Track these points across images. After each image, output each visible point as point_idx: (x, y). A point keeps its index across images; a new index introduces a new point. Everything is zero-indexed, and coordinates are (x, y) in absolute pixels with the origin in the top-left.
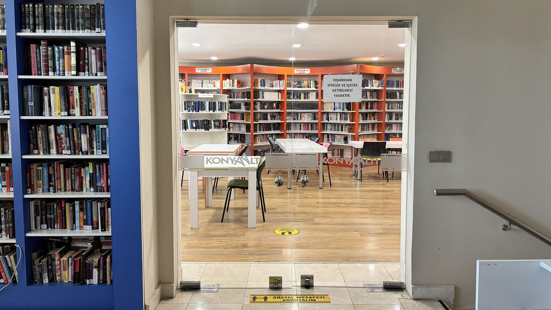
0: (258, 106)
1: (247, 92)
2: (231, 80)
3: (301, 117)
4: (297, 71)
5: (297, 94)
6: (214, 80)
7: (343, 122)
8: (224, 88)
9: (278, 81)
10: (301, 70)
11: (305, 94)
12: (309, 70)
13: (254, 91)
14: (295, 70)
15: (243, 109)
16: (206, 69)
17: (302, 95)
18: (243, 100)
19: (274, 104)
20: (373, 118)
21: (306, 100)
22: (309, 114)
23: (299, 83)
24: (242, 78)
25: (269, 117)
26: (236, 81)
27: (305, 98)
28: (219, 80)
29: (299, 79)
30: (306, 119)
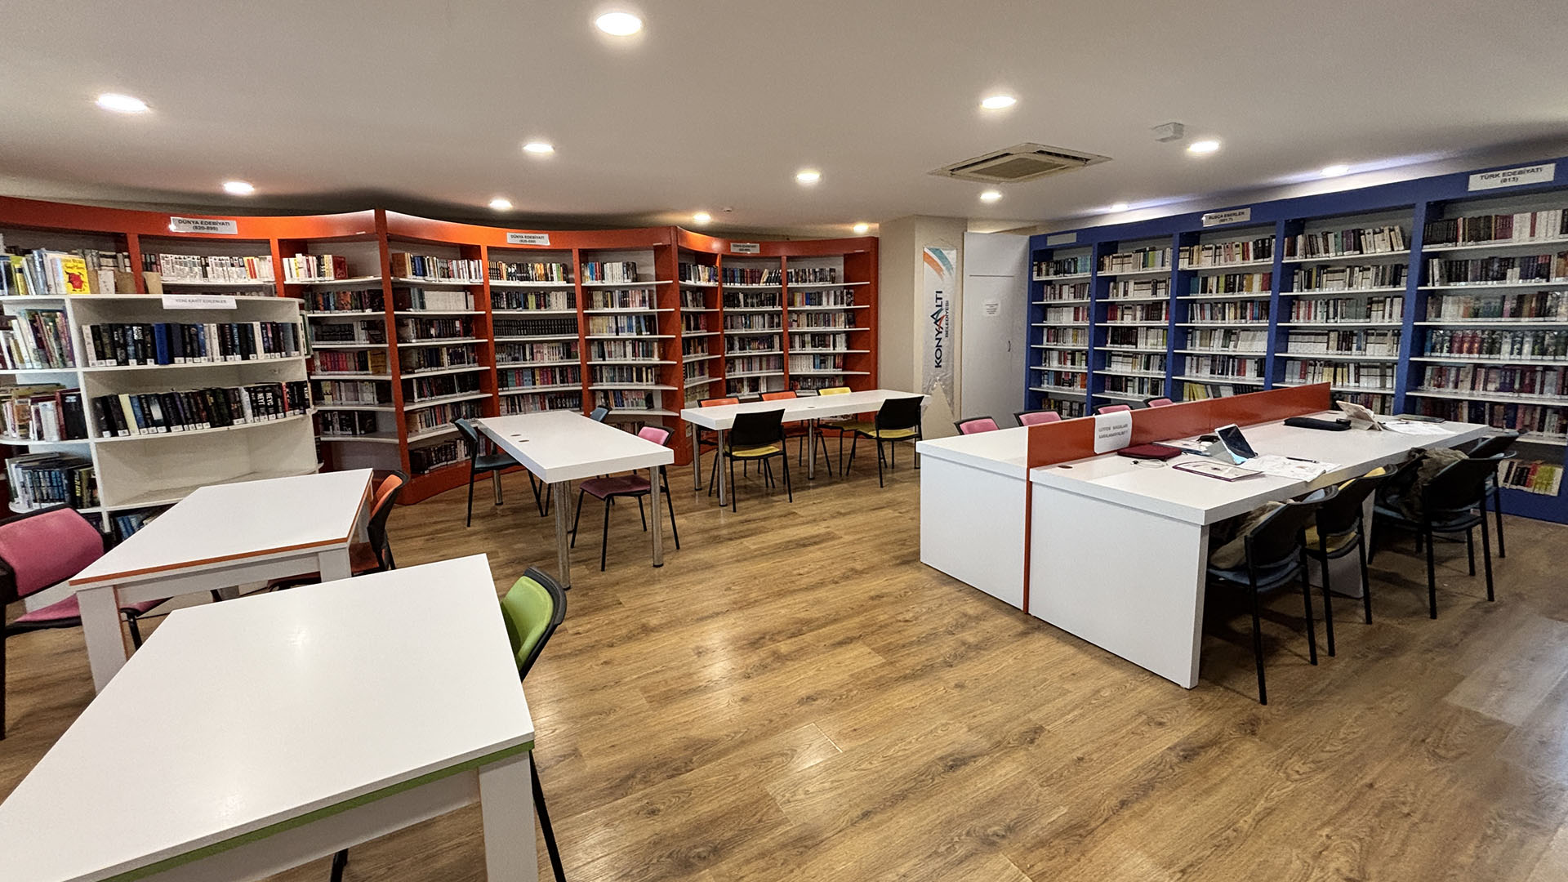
0: (411, 329)
1: (369, 291)
2: (310, 258)
3: (532, 354)
4: (512, 238)
5: (518, 297)
6: (250, 258)
7: (640, 361)
8: (288, 281)
9: (463, 264)
10: (524, 235)
11: (538, 295)
12: (546, 236)
13: (394, 289)
14: (509, 235)
15: (362, 342)
16: (214, 223)
17: (532, 299)
18: (359, 313)
19: (457, 324)
20: (700, 348)
21: (543, 311)
22: (554, 345)
23: (522, 268)
24: (350, 252)
25: (446, 359)
26: (328, 259)
27: (538, 307)
28: (269, 257)
29: (520, 259)
30: (546, 357)
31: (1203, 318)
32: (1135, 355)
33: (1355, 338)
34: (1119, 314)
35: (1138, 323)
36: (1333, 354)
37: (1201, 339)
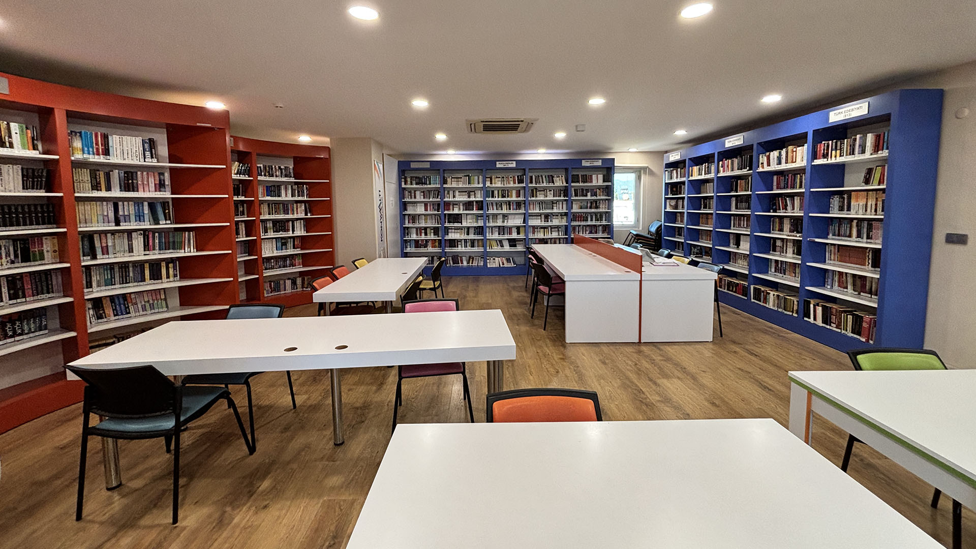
7: (157, 255)
31: (493, 209)
32: (461, 228)
33: (549, 217)
34: (451, 207)
35: (461, 212)
36: (543, 224)
37: (493, 219)
